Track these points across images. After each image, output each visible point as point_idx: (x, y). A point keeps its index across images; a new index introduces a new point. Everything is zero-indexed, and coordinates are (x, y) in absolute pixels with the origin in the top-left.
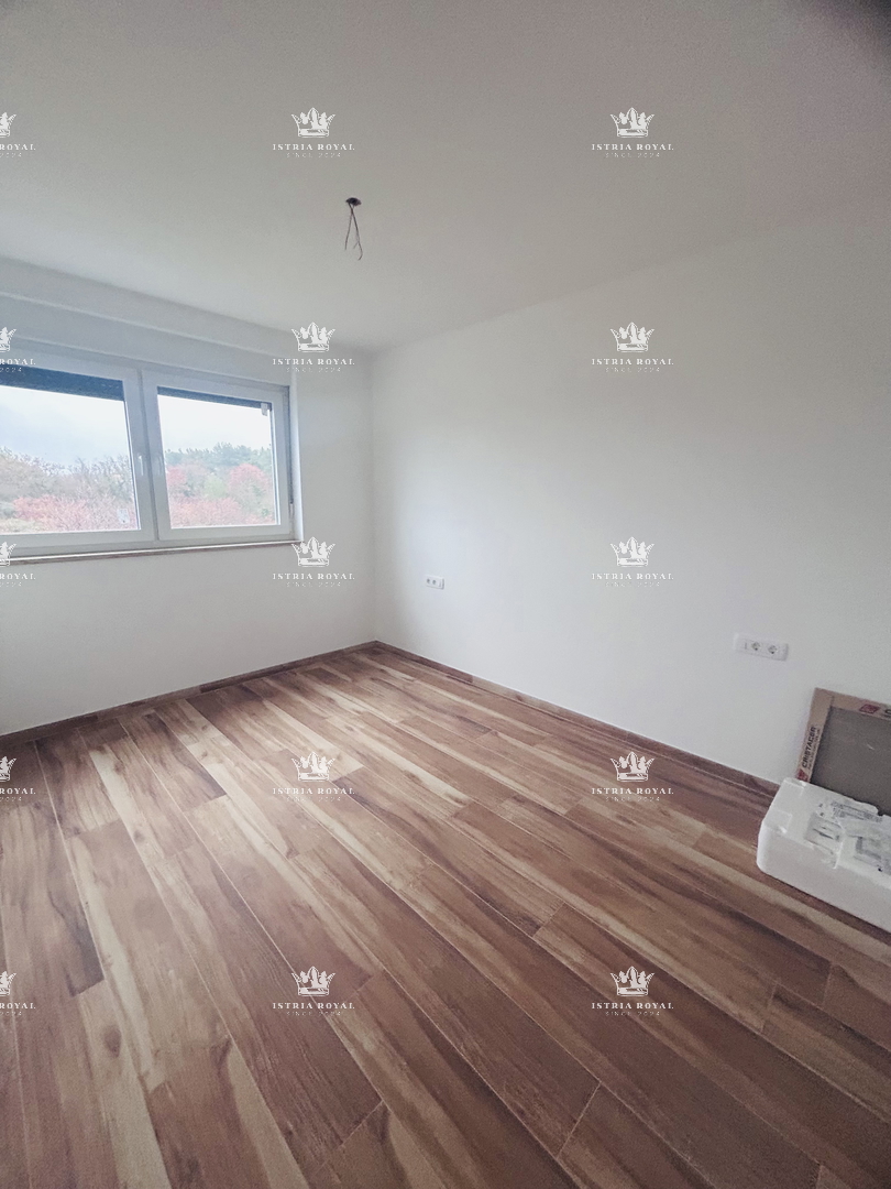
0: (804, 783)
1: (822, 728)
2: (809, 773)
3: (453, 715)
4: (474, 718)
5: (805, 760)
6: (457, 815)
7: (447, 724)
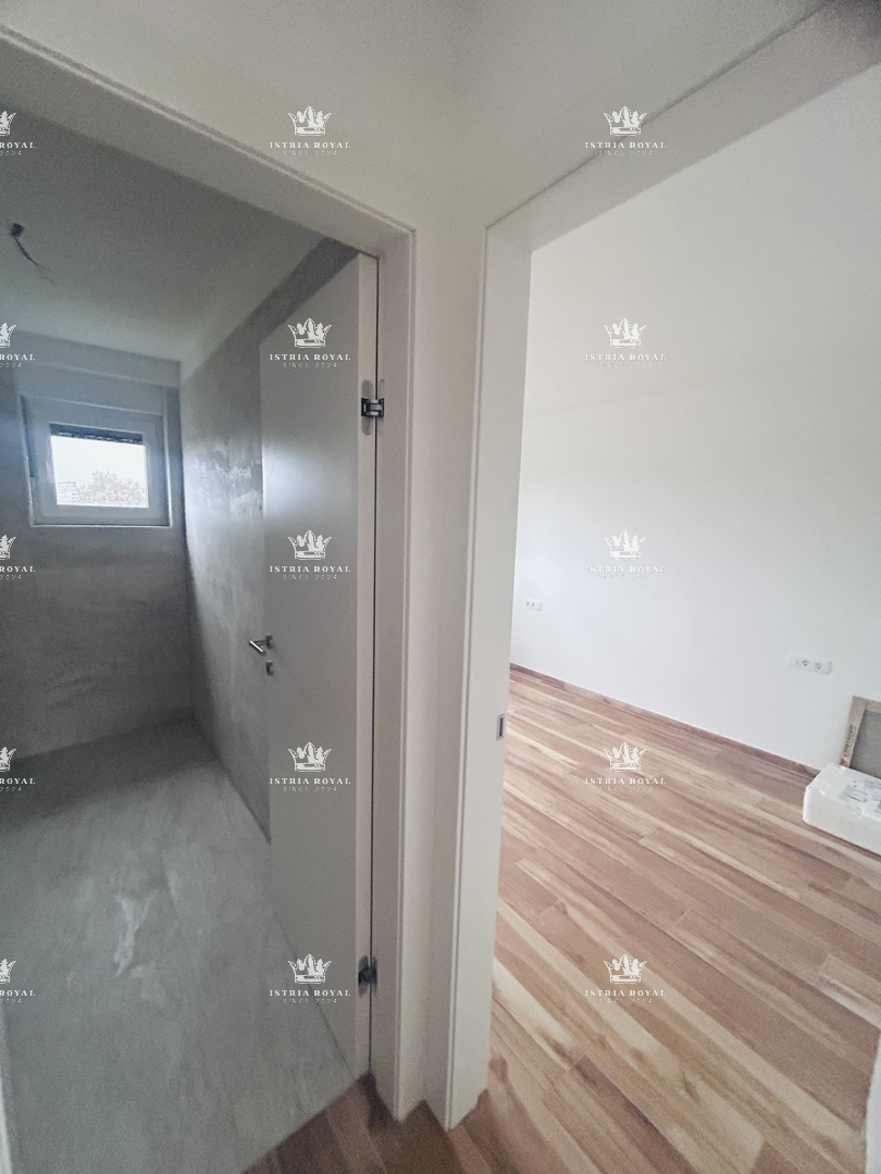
0: (844, 768)
1: (858, 727)
2: (848, 760)
3: (553, 710)
4: (571, 712)
5: (845, 751)
6: (573, 773)
7: (551, 716)
